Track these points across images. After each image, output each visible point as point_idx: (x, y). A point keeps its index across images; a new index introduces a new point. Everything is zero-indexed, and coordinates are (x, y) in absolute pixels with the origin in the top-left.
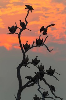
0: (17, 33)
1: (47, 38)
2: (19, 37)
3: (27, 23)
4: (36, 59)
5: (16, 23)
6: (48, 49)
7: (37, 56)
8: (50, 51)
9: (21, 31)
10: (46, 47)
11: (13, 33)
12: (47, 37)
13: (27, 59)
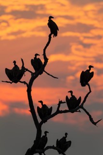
0: (25, 83)
1: (89, 93)
2: (29, 91)
3: (46, 60)
4: (64, 138)
5: (22, 60)
6: (91, 119)
7: (66, 134)
8: (95, 124)
9: (34, 77)
10: (88, 114)
11: (16, 82)
12: (90, 91)
13: (45, 139)
